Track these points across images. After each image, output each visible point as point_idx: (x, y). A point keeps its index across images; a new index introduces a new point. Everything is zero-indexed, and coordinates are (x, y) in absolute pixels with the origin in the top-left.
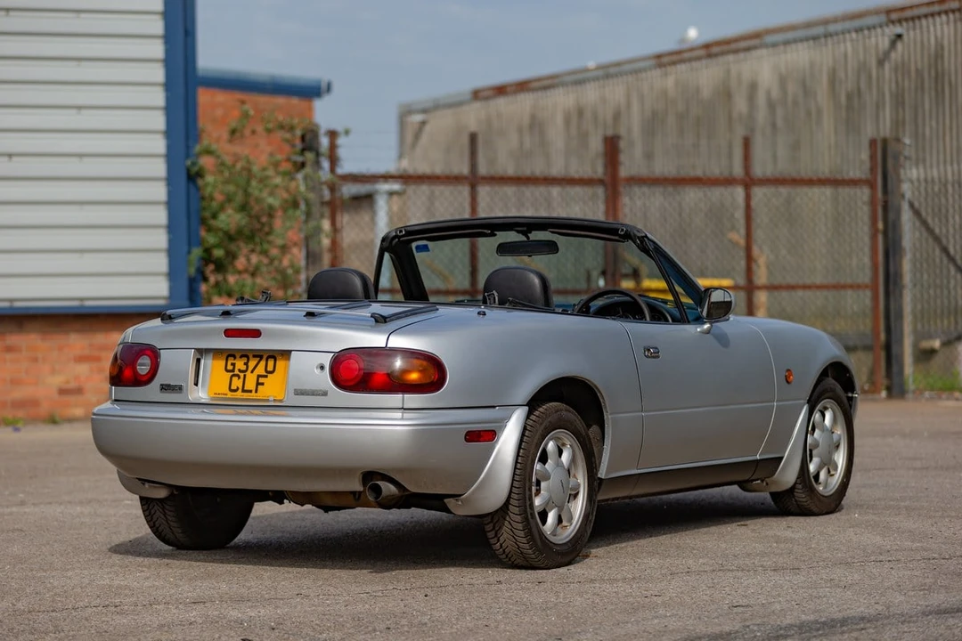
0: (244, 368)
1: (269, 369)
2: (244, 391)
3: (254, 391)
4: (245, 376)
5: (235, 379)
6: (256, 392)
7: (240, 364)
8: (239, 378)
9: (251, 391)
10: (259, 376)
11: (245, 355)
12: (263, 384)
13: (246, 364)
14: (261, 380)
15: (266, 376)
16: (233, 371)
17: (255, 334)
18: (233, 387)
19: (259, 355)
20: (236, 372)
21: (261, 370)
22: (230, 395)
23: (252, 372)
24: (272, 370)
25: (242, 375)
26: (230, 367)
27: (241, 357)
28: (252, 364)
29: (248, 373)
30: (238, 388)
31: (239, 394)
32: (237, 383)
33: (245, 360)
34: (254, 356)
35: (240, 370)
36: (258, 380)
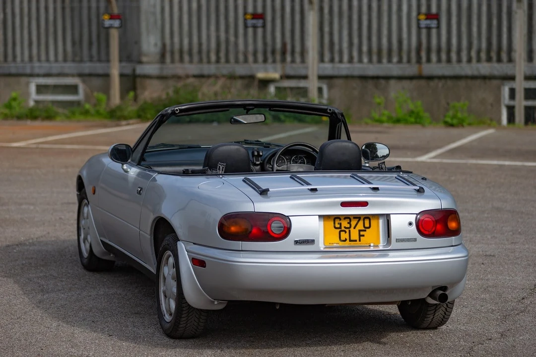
0: (348, 226)
1: (366, 226)
2: (350, 241)
3: (358, 240)
4: (350, 231)
5: (342, 233)
6: (360, 241)
7: (345, 224)
8: (346, 232)
9: (356, 241)
10: (360, 231)
11: (347, 217)
12: (363, 236)
13: (349, 223)
14: (362, 233)
15: (365, 231)
16: (340, 228)
17: (364, 204)
18: (343, 238)
19: (358, 217)
20: (343, 229)
21: (360, 226)
22: (342, 244)
23: (354, 228)
24: (368, 226)
25: (347, 230)
26: (337, 226)
27: (345, 219)
28: (354, 223)
29: (352, 229)
30: (346, 240)
31: (348, 243)
32: (344, 236)
33: (348, 220)
34: (354, 218)
35: (345, 227)
36: (359, 233)
